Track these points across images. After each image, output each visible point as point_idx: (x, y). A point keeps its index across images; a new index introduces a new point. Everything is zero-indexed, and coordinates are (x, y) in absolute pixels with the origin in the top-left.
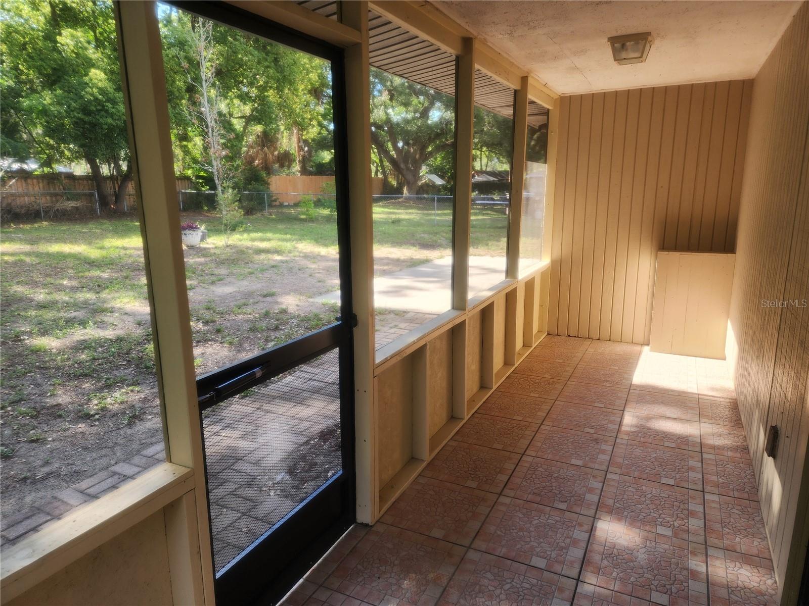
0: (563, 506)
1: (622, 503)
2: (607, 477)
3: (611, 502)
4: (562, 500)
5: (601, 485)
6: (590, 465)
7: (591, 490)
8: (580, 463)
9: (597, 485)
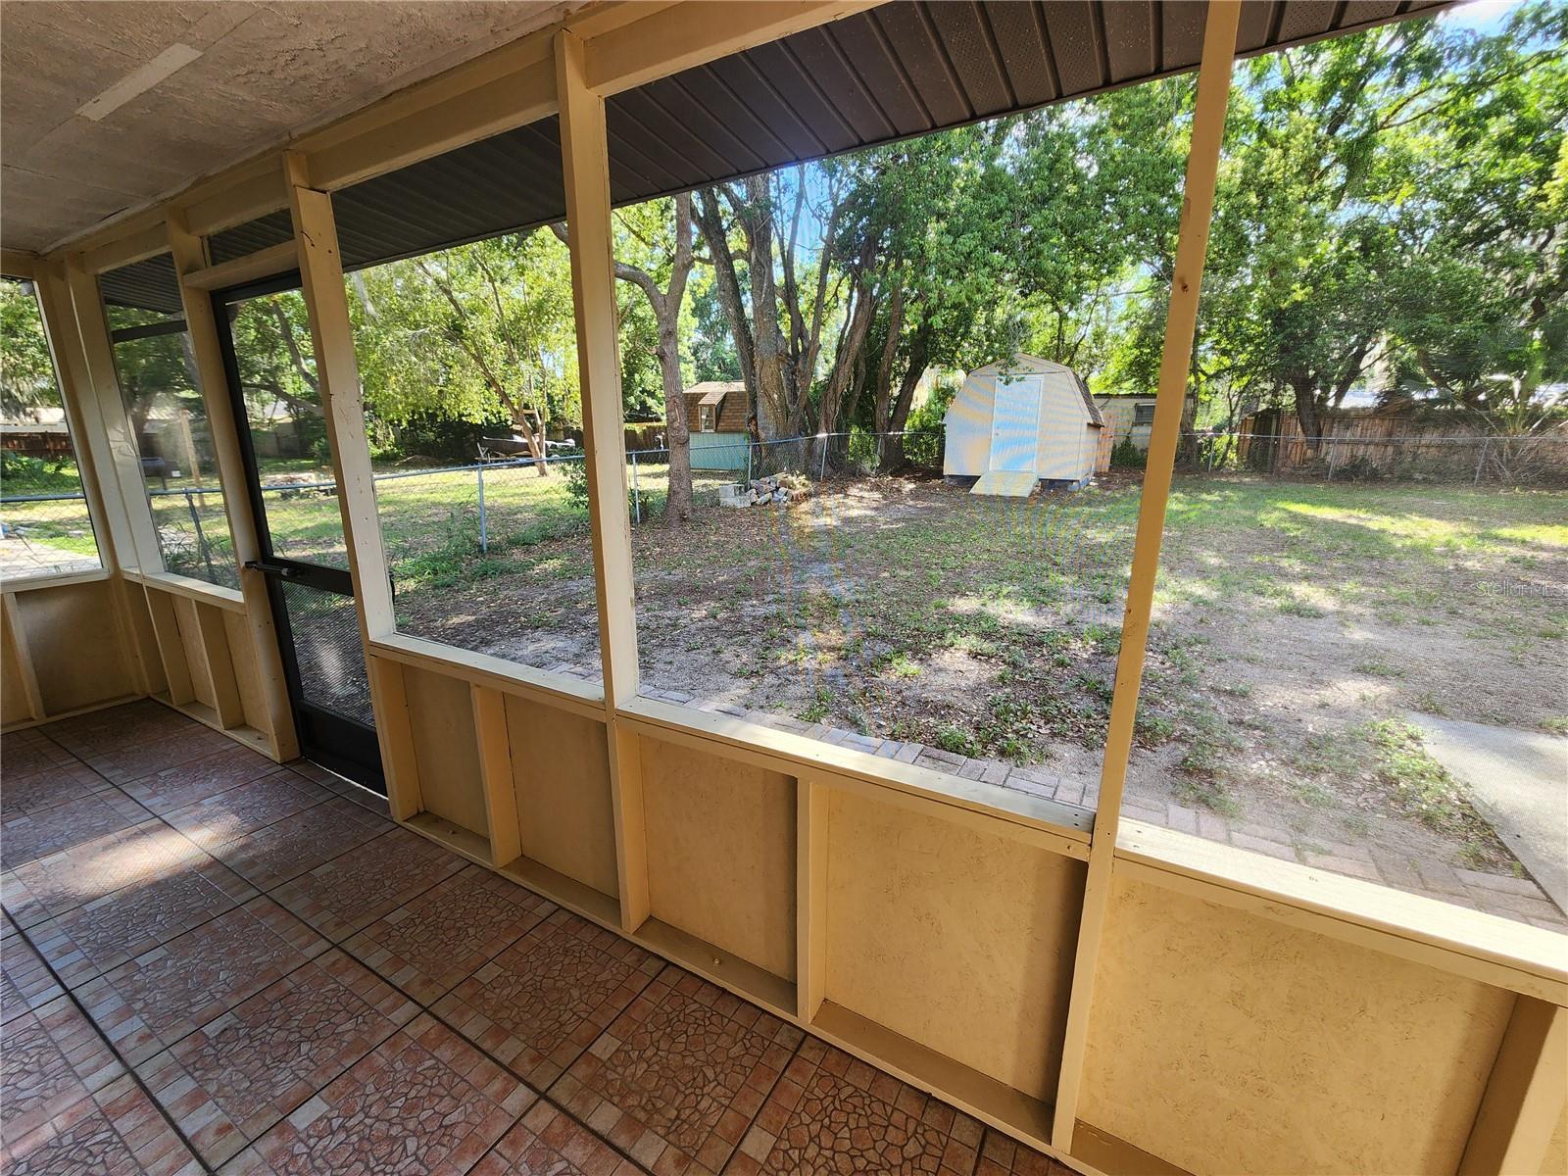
0: (211, 1030)
1: (95, 1149)
2: (194, 1162)
3: (125, 1125)
4: (229, 1034)
5: (189, 1131)
6: (272, 1143)
7: (196, 1099)
8: (301, 1119)
9: (198, 1121)
